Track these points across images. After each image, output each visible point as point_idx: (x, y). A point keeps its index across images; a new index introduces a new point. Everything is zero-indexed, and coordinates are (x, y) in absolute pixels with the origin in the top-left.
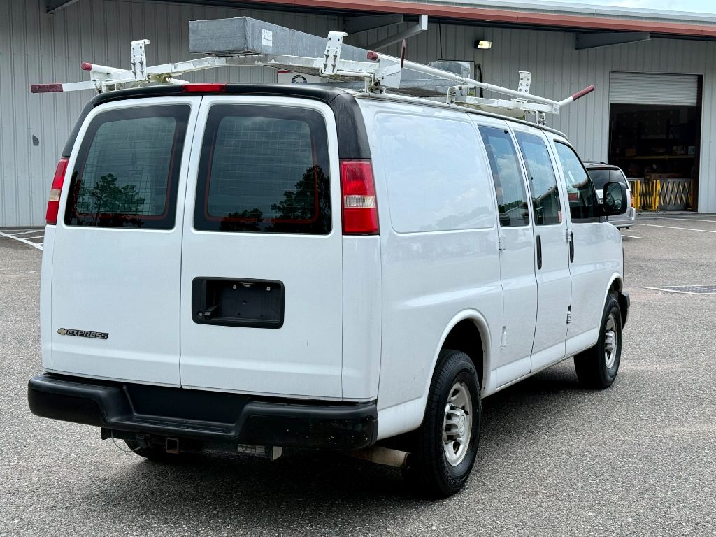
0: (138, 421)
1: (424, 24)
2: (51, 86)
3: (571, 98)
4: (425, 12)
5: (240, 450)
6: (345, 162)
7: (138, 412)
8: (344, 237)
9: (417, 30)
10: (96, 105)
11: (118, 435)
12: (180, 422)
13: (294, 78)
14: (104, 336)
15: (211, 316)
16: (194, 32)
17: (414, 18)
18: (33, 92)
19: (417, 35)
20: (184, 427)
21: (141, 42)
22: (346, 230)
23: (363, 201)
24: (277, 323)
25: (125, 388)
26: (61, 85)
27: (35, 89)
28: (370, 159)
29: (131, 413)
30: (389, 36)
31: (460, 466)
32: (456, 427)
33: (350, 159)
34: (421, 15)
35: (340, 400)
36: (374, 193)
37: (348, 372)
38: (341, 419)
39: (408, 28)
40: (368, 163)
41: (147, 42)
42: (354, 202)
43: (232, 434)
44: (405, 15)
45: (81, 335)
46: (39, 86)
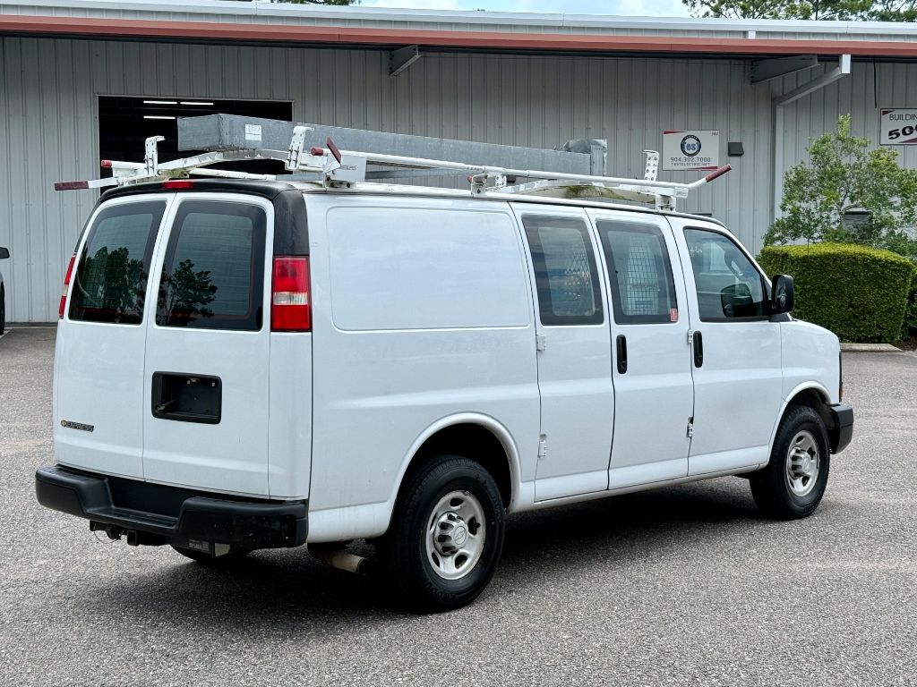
0: (115, 514)
1: (846, 65)
2: (76, 184)
3: (704, 180)
4: (846, 51)
5: (191, 545)
6: (277, 259)
7: (116, 505)
8: (272, 333)
9: (836, 74)
10: (102, 202)
11: (101, 527)
12: (142, 515)
13: (684, 139)
14: (90, 428)
15: (165, 411)
16: (182, 129)
17: (832, 58)
18: (57, 190)
19: (838, 80)
20: (146, 520)
21: (153, 138)
22: (274, 327)
23: (291, 298)
24: (215, 418)
25: (106, 480)
26: (87, 183)
27: (60, 187)
28: (308, 255)
29: (110, 505)
30: (799, 85)
31: (461, 582)
32: (450, 537)
33: (283, 255)
34: (841, 55)
35: (268, 498)
36: (308, 290)
37: (274, 470)
38: (260, 516)
39: (825, 73)
40: (304, 259)
41: (161, 138)
42: (284, 299)
43: (173, 528)
44: (819, 55)
45: (76, 428)
46: (63, 184)
